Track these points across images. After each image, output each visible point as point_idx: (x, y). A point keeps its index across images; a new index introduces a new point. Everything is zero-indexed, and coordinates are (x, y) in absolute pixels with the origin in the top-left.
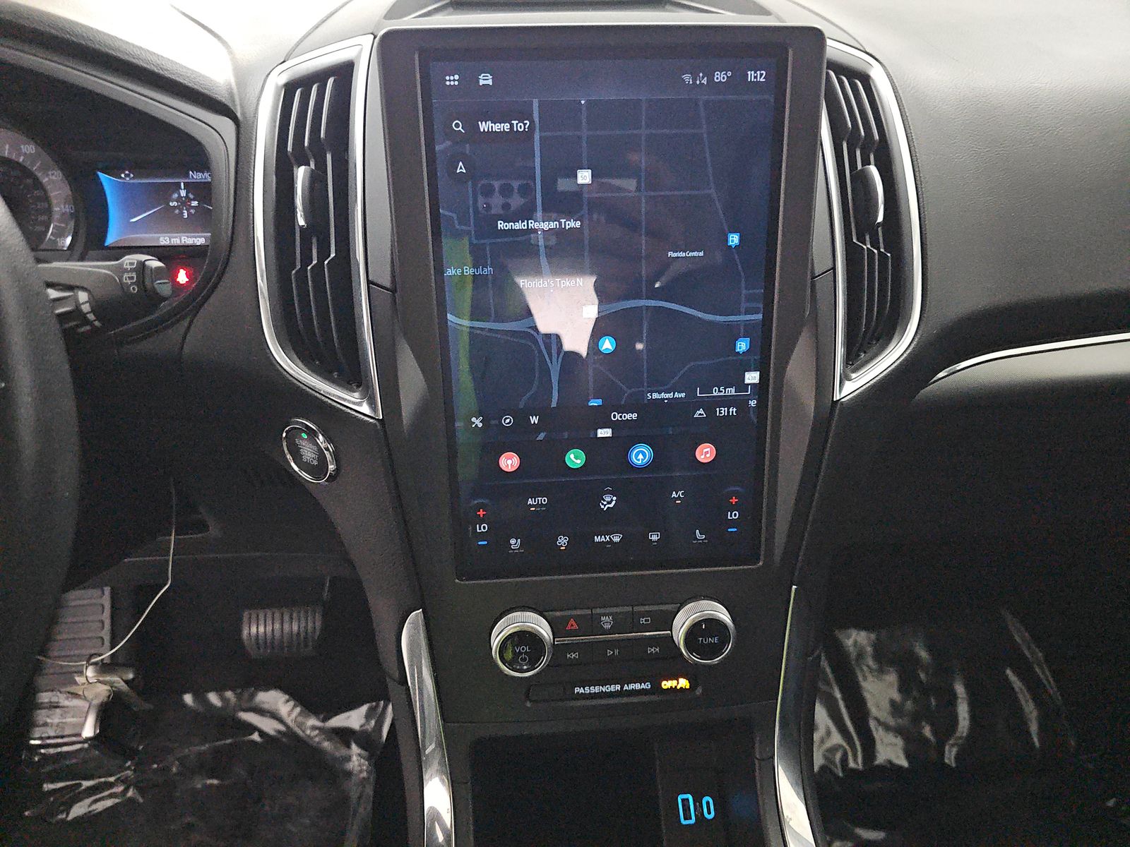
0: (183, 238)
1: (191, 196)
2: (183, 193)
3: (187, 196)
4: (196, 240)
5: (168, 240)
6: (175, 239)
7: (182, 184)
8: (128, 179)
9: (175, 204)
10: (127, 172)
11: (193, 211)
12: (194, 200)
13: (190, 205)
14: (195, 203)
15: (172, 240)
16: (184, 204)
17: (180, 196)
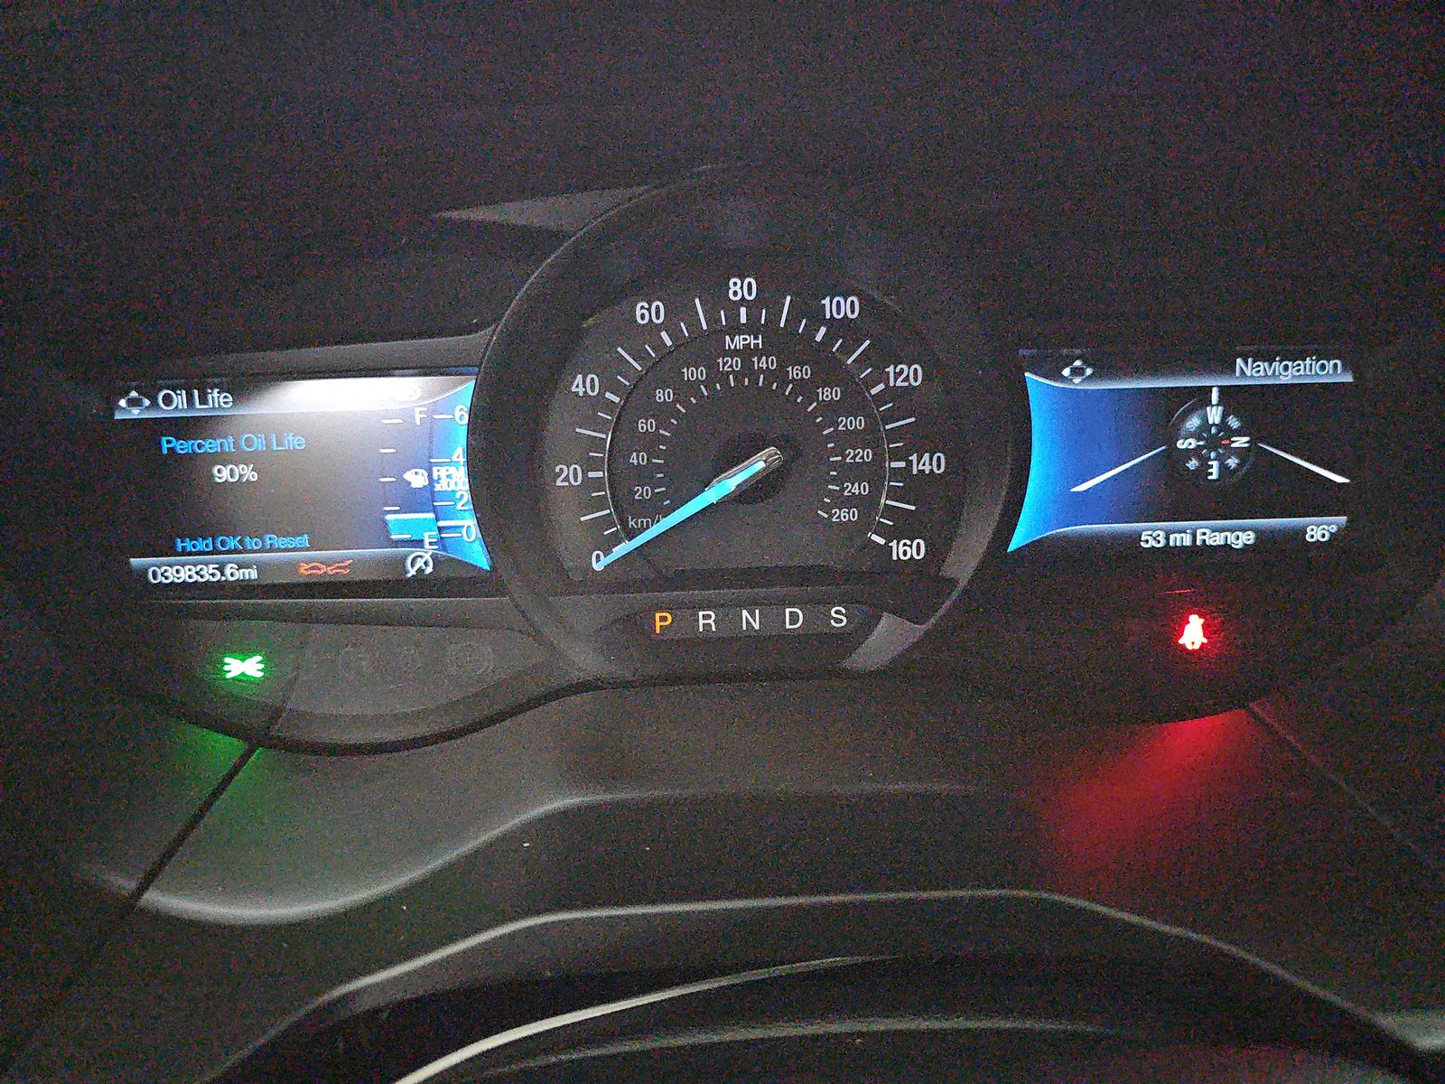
0: (1199, 532)
1: (1234, 423)
2: (1214, 415)
3: (1223, 425)
4: (1231, 538)
5: (1161, 538)
6: (1178, 536)
7: (1215, 393)
8: (1077, 380)
9: (1192, 443)
10: (1078, 363)
11: (1232, 462)
12: (1239, 433)
13: (1227, 447)
14: (1241, 442)
15: (1172, 537)
16: (1213, 443)
17: (1206, 426)
